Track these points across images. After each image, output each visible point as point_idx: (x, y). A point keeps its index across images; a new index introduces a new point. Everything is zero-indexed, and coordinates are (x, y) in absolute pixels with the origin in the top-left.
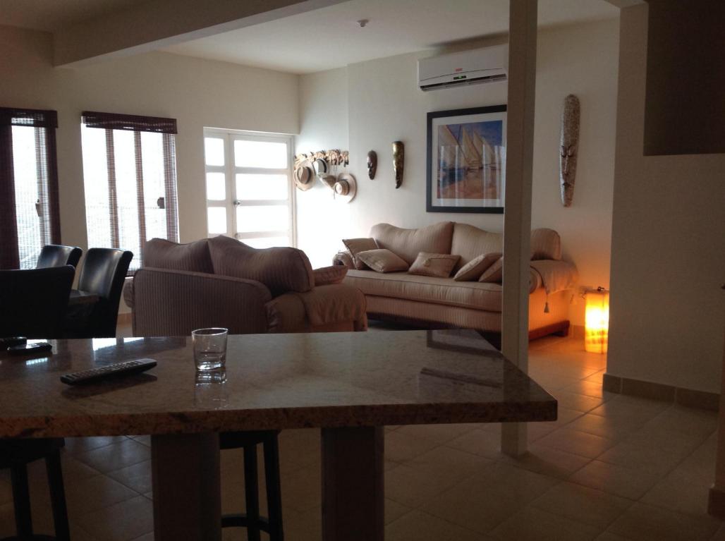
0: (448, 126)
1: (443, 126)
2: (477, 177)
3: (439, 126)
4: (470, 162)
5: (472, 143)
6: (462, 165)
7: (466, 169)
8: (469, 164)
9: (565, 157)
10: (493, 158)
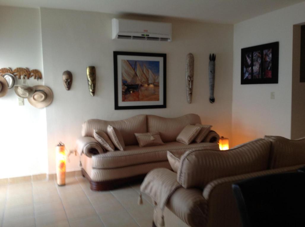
0: (128, 61)
1: (124, 61)
3: (122, 60)
4: (142, 81)
5: (143, 71)
6: (137, 83)
7: (140, 85)
8: (141, 83)
9: (190, 81)
10: (155, 80)
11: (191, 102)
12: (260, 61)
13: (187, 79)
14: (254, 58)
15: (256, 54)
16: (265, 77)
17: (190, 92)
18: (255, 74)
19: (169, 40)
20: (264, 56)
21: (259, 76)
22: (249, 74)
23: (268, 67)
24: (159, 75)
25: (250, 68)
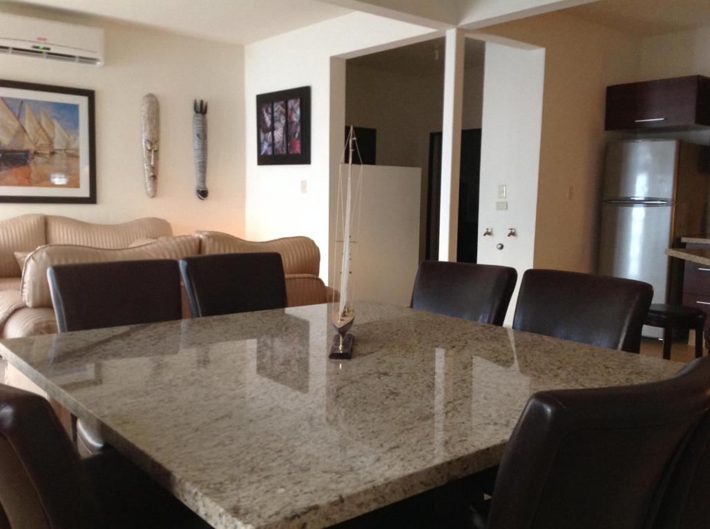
0: (2, 98)
2: (48, 162)
4: (38, 145)
5: (39, 123)
6: (25, 148)
7: (32, 152)
8: (36, 147)
9: (150, 151)
10: (68, 144)
11: (154, 194)
12: (283, 121)
13: (144, 147)
14: (275, 114)
15: (278, 107)
16: (291, 153)
17: (152, 174)
18: (277, 146)
19: (99, 63)
20: (289, 112)
21: (282, 151)
22: (268, 146)
23: (295, 133)
24: (78, 134)
25: (270, 133)
